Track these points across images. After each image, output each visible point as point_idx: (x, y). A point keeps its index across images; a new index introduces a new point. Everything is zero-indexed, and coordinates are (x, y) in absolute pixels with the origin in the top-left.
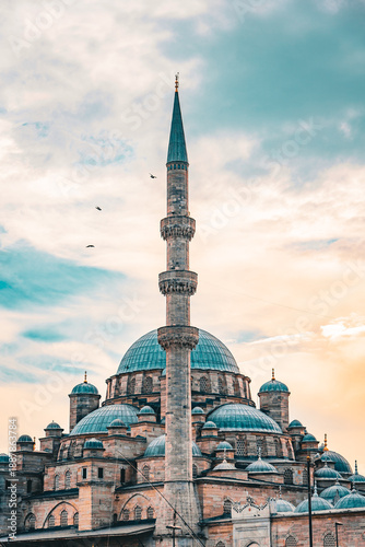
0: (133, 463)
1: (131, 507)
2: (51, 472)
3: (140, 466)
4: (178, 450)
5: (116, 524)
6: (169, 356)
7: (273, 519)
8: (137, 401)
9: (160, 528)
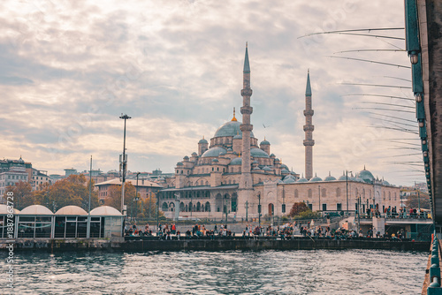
0: (227, 166)
1: (227, 180)
2: (196, 168)
3: (230, 167)
4: (246, 163)
5: (222, 185)
6: (243, 133)
7: (278, 185)
8: (224, 146)
9: (241, 186)
